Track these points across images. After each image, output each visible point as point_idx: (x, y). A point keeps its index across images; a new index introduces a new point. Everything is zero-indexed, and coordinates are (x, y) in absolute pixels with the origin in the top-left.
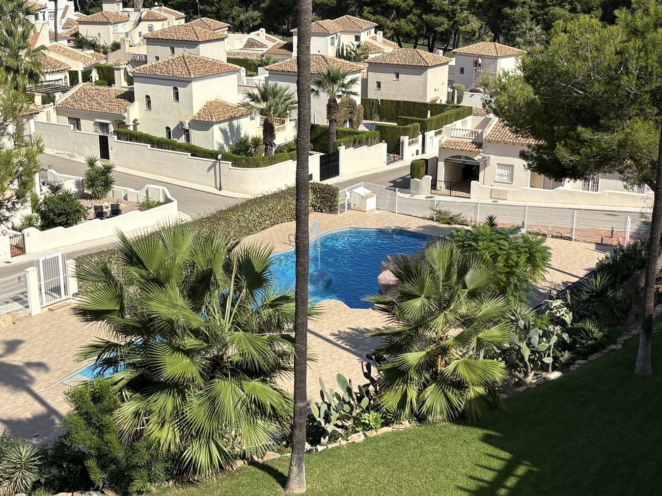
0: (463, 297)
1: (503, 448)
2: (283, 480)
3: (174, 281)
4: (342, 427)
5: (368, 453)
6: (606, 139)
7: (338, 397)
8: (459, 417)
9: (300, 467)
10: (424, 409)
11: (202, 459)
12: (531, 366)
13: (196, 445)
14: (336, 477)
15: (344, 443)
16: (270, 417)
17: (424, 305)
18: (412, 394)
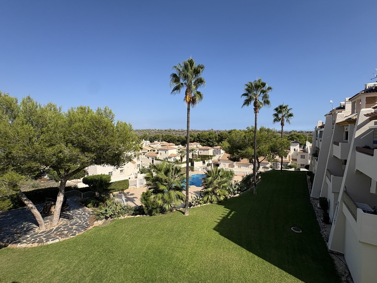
0: (219, 177)
1: (228, 209)
2: (184, 213)
3: (162, 171)
4: (196, 204)
5: (201, 208)
6: (243, 152)
7: (195, 197)
8: (220, 203)
9: (187, 209)
10: (212, 200)
11: (167, 208)
12: (233, 193)
13: (166, 204)
14: (195, 213)
15: (196, 207)
16: (181, 199)
17: (211, 178)
18: (210, 197)
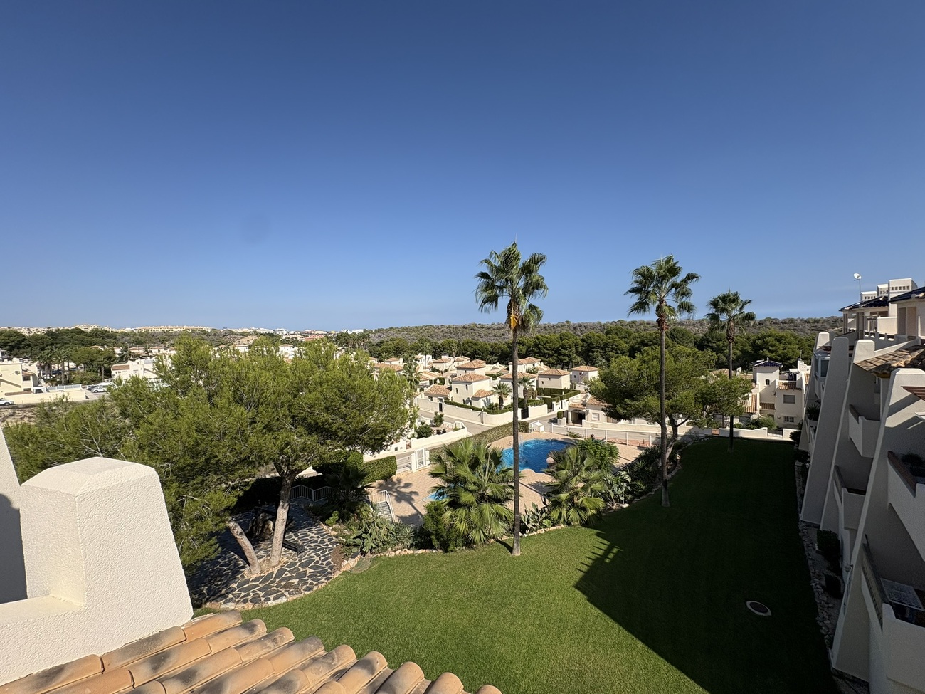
0: (583, 470)
1: (605, 539)
2: (511, 549)
3: (466, 462)
4: (535, 526)
5: (546, 539)
6: (637, 404)
7: (532, 512)
8: (586, 524)
9: (517, 543)
10: (570, 519)
11: (477, 538)
12: (615, 501)
13: (474, 531)
14: (533, 549)
15: (536, 533)
16: (504, 521)
17: (567, 473)
18: (564, 512)
